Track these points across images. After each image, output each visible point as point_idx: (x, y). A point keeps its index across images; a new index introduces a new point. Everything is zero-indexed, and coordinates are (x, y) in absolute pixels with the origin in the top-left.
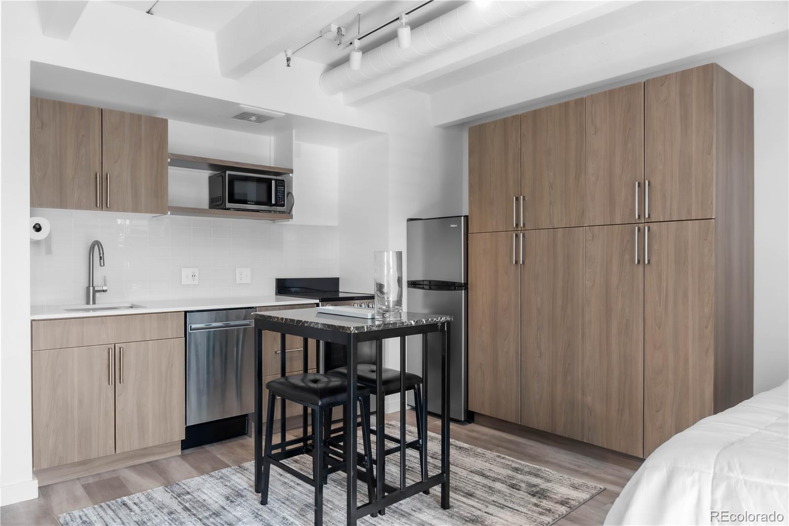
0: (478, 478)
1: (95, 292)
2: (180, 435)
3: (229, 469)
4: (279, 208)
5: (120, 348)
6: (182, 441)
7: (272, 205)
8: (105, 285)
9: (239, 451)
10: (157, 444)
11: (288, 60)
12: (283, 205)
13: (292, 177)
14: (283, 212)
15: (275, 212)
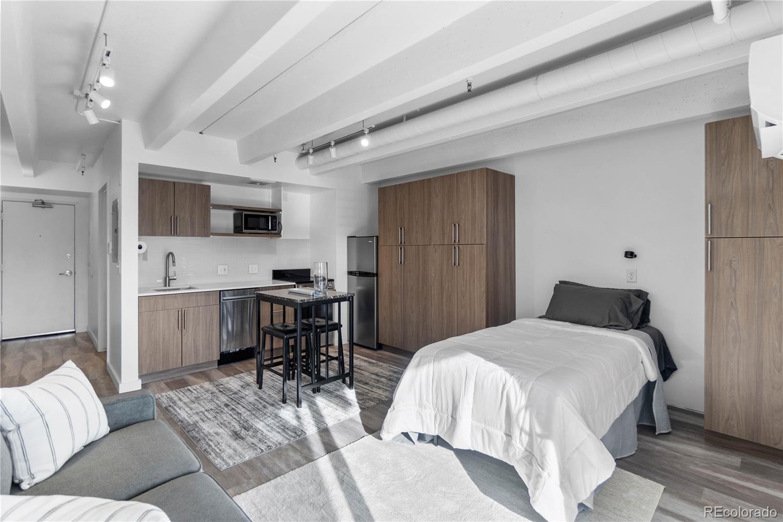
0: (373, 376)
1: (170, 280)
2: (217, 357)
3: (244, 374)
4: (273, 232)
5: (185, 311)
6: (218, 360)
7: (269, 230)
8: (175, 276)
9: (250, 366)
10: (204, 362)
11: (275, 159)
12: (276, 230)
13: (281, 214)
14: (276, 234)
15: (271, 234)
